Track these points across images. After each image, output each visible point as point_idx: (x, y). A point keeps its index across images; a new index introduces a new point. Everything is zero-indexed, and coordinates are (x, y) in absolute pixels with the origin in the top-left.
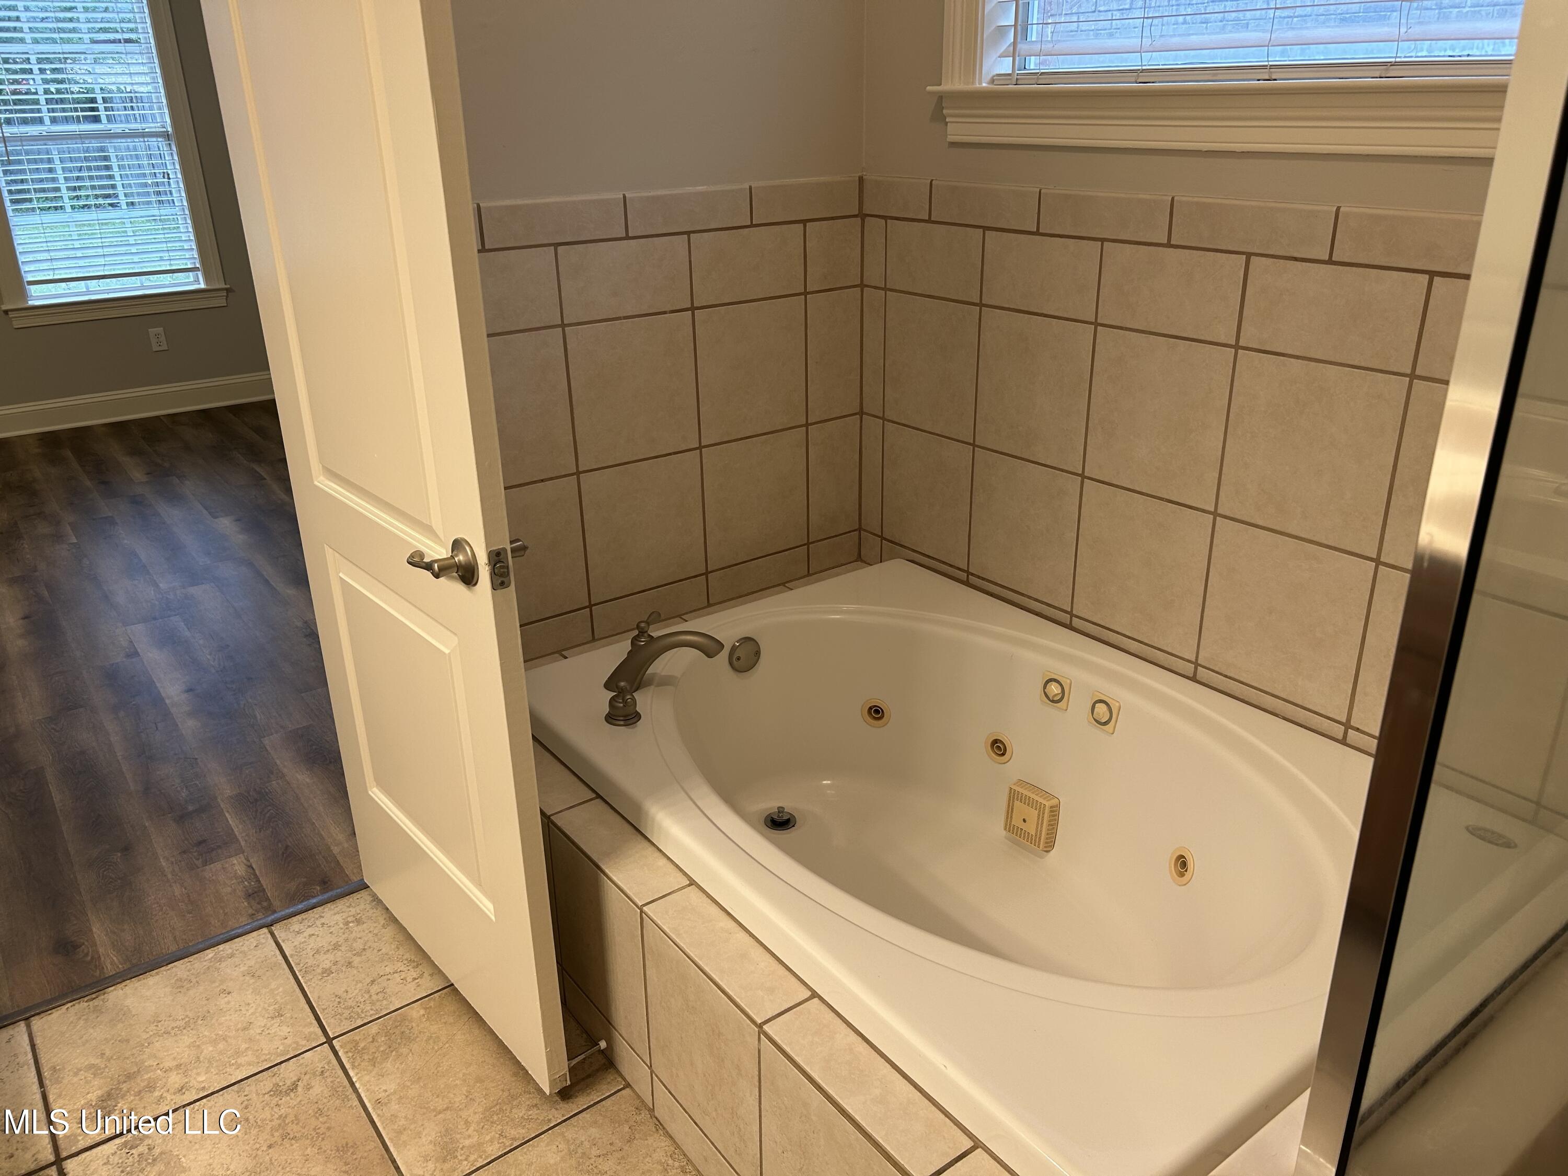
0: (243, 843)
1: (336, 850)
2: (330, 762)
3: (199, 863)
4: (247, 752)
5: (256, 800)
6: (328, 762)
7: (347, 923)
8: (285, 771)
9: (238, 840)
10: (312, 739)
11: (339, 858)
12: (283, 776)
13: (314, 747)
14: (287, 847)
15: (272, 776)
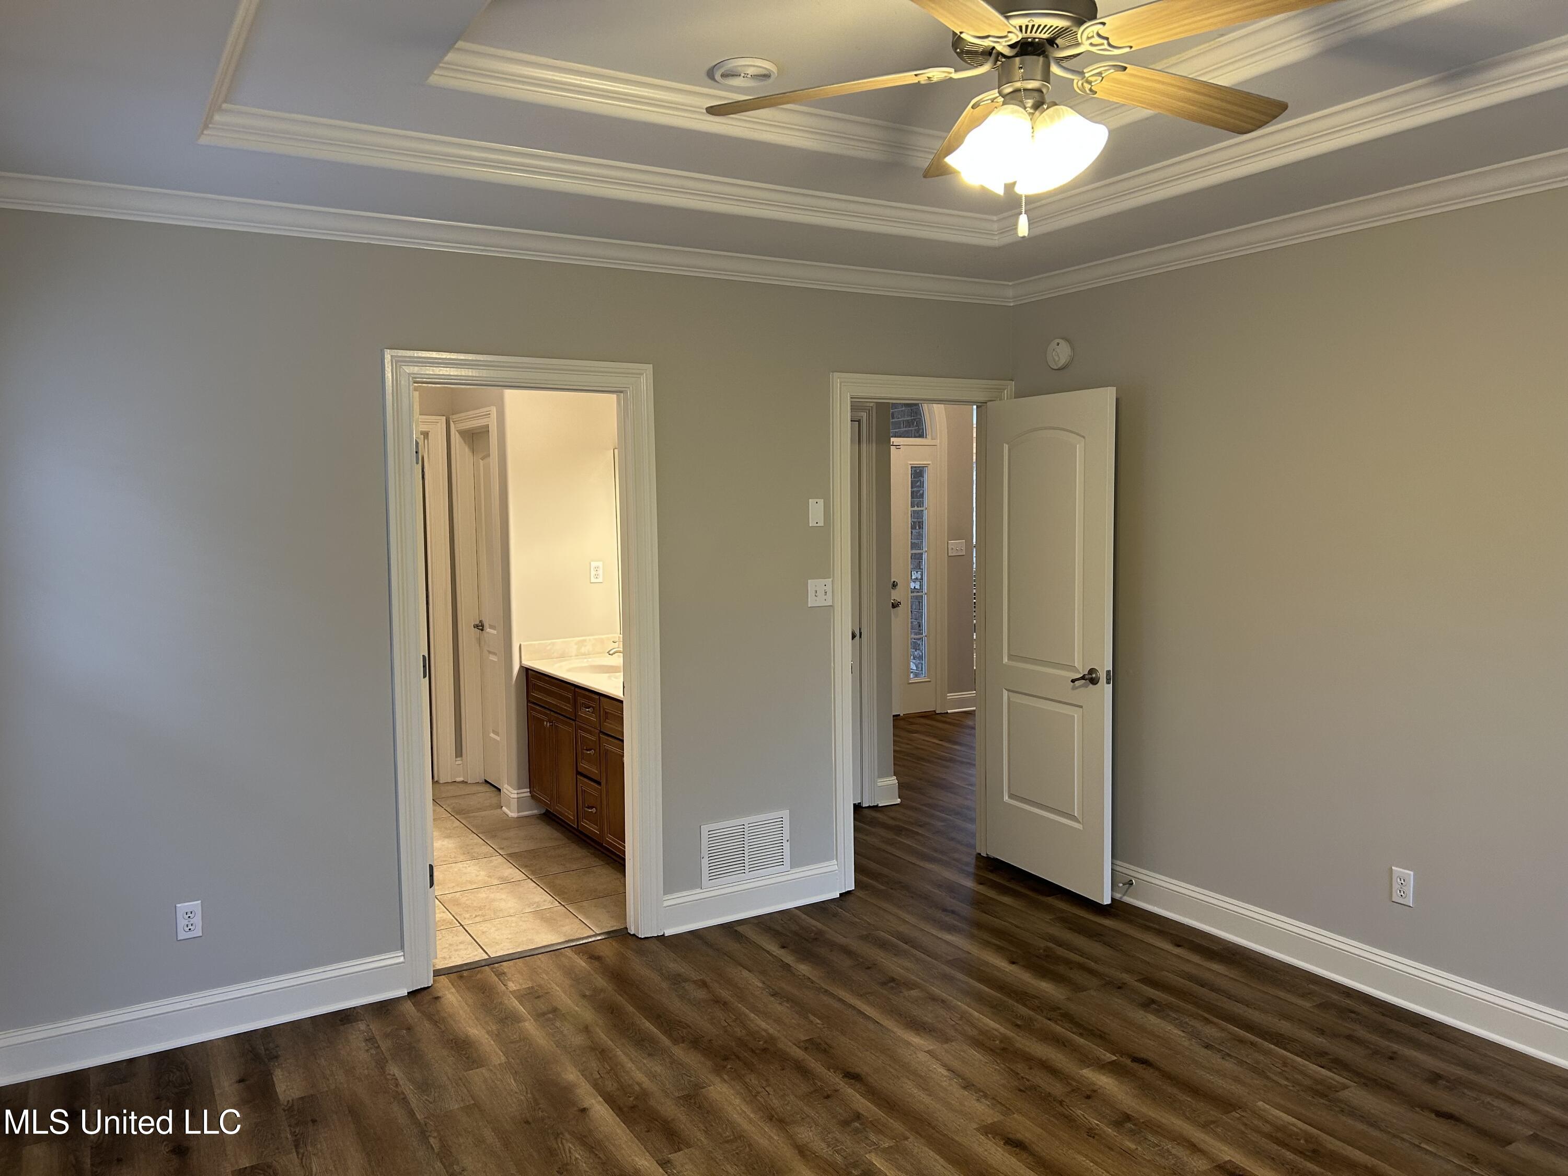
0: (511, 996)
1: (453, 990)
2: (452, 1040)
3: (536, 988)
4: (518, 1051)
5: (506, 1019)
6: (454, 1041)
7: (450, 958)
8: (487, 1036)
9: (515, 998)
10: (464, 1059)
11: (450, 985)
12: (488, 1032)
13: (464, 1052)
14: (483, 993)
15: (496, 1033)
